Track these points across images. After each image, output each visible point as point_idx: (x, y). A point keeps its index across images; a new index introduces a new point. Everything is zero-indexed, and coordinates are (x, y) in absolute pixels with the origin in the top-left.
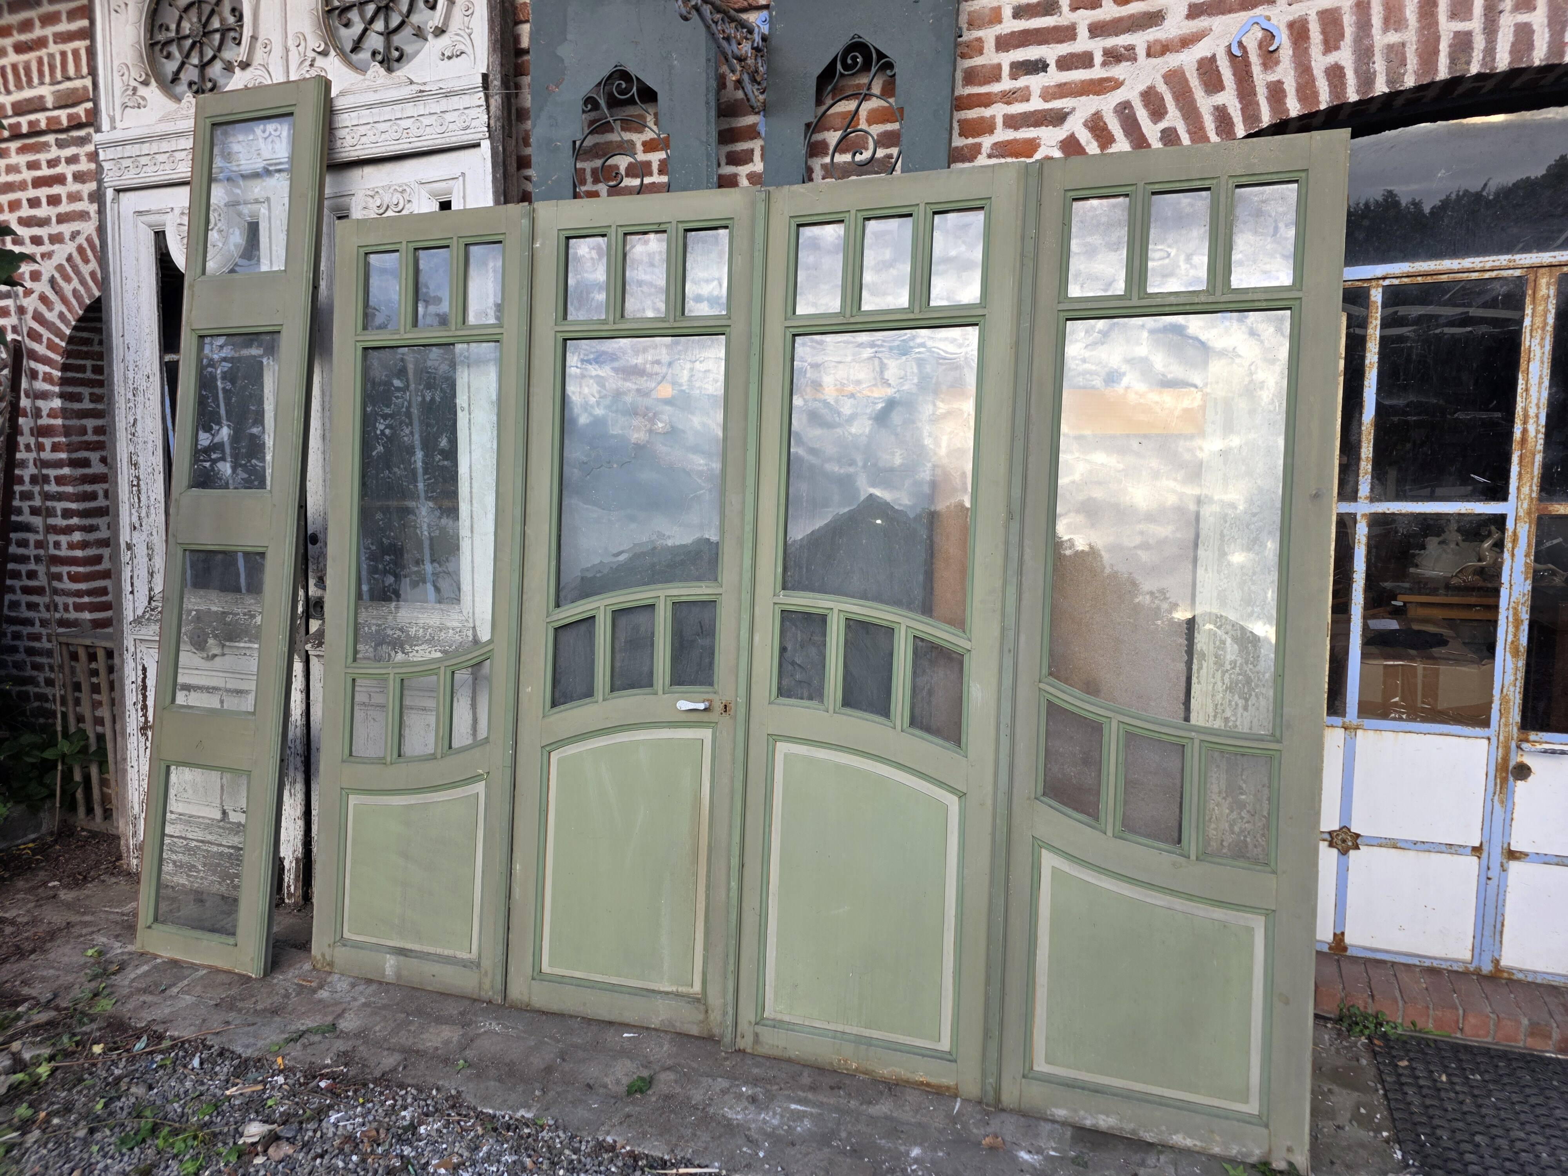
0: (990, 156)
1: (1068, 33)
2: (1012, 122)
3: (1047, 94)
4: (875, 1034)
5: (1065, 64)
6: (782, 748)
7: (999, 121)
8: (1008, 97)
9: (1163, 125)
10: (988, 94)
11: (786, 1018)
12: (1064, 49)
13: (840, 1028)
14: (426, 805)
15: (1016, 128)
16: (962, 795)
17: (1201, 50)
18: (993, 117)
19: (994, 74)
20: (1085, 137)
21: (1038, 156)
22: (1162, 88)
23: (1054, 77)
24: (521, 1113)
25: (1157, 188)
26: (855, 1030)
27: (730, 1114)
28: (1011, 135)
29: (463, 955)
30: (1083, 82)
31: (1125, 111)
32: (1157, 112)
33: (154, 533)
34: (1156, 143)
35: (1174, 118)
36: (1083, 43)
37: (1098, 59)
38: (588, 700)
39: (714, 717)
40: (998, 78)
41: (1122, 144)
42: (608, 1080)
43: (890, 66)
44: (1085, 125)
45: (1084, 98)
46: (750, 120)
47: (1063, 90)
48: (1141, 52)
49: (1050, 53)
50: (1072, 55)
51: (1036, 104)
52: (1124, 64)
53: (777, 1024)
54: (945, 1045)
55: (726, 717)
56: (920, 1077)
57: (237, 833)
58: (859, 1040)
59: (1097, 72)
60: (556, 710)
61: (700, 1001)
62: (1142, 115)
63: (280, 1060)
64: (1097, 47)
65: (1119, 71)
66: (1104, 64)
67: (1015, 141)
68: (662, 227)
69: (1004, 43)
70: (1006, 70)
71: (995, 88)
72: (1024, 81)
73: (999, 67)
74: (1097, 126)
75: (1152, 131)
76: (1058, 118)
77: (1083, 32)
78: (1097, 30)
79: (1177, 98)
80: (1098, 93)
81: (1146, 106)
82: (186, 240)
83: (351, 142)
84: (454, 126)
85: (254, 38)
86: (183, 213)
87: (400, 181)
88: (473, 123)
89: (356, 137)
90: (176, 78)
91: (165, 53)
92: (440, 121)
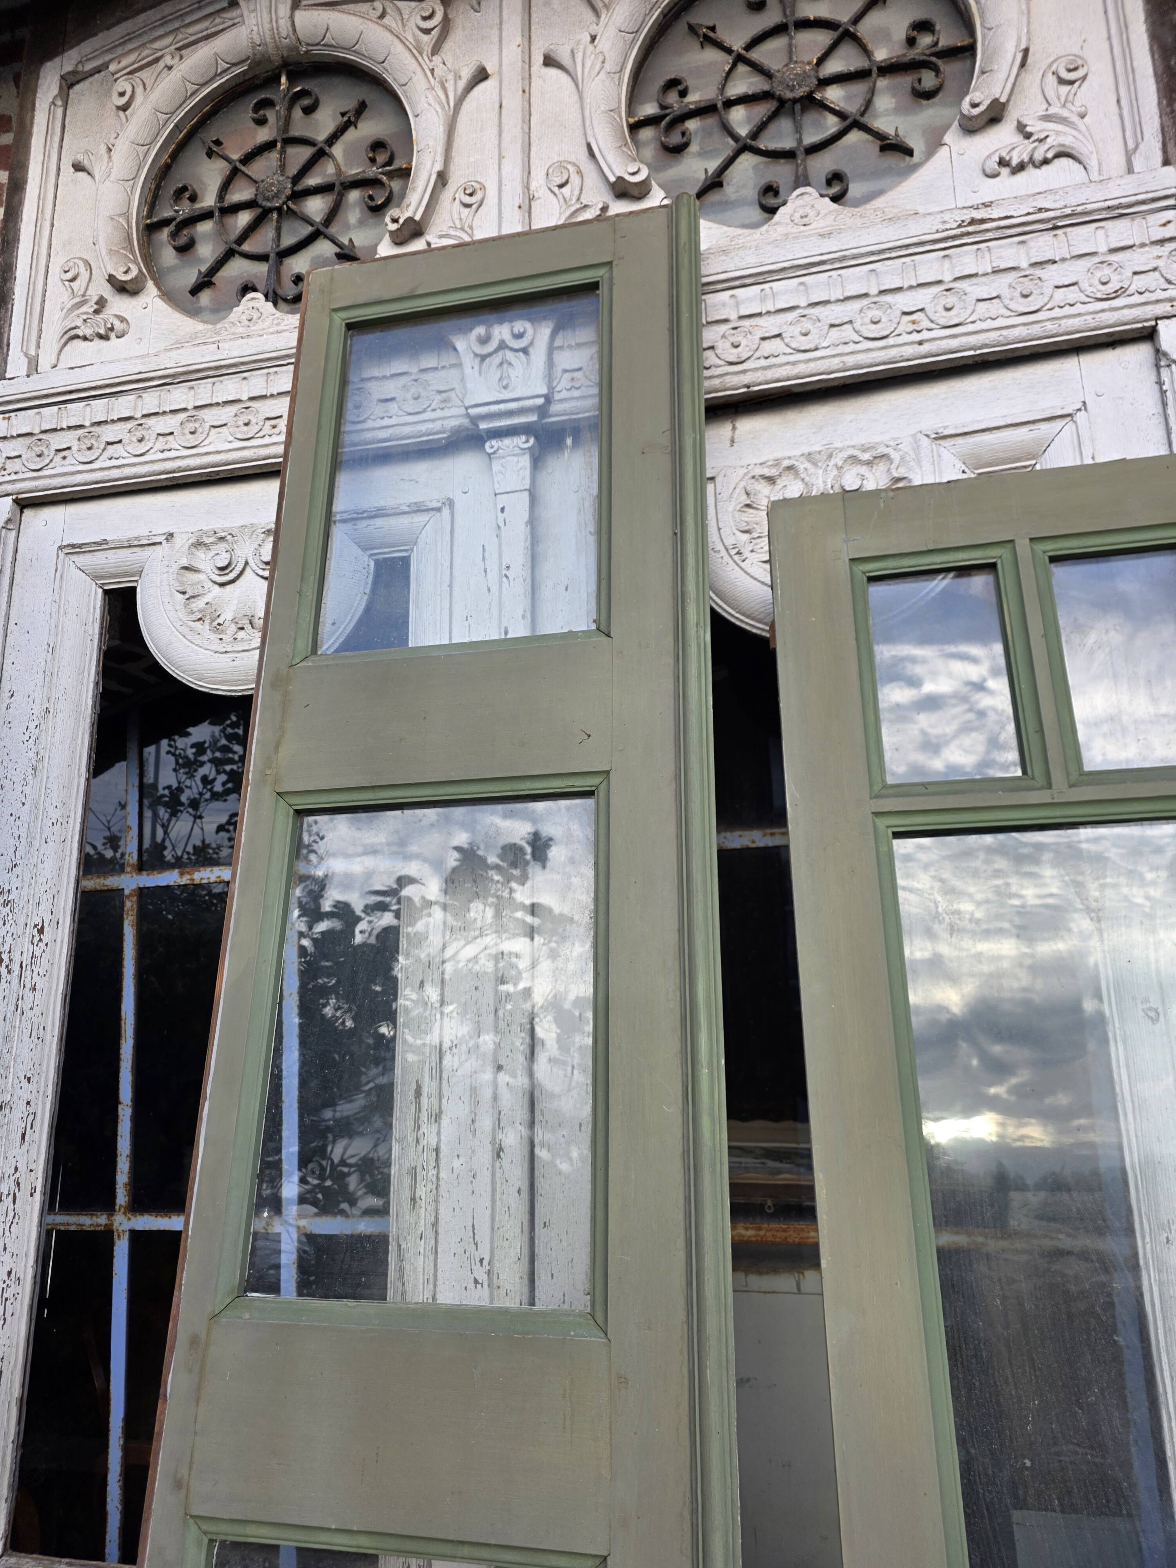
82: (200, 603)
83: (732, 355)
84: (1072, 295)
85: (442, 178)
86: (199, 544)
87: (862, 439)
88: (1139, 283)
89: (748, 344)
90: (205, 283)
91: (182, 240)
92: (1027, 286)
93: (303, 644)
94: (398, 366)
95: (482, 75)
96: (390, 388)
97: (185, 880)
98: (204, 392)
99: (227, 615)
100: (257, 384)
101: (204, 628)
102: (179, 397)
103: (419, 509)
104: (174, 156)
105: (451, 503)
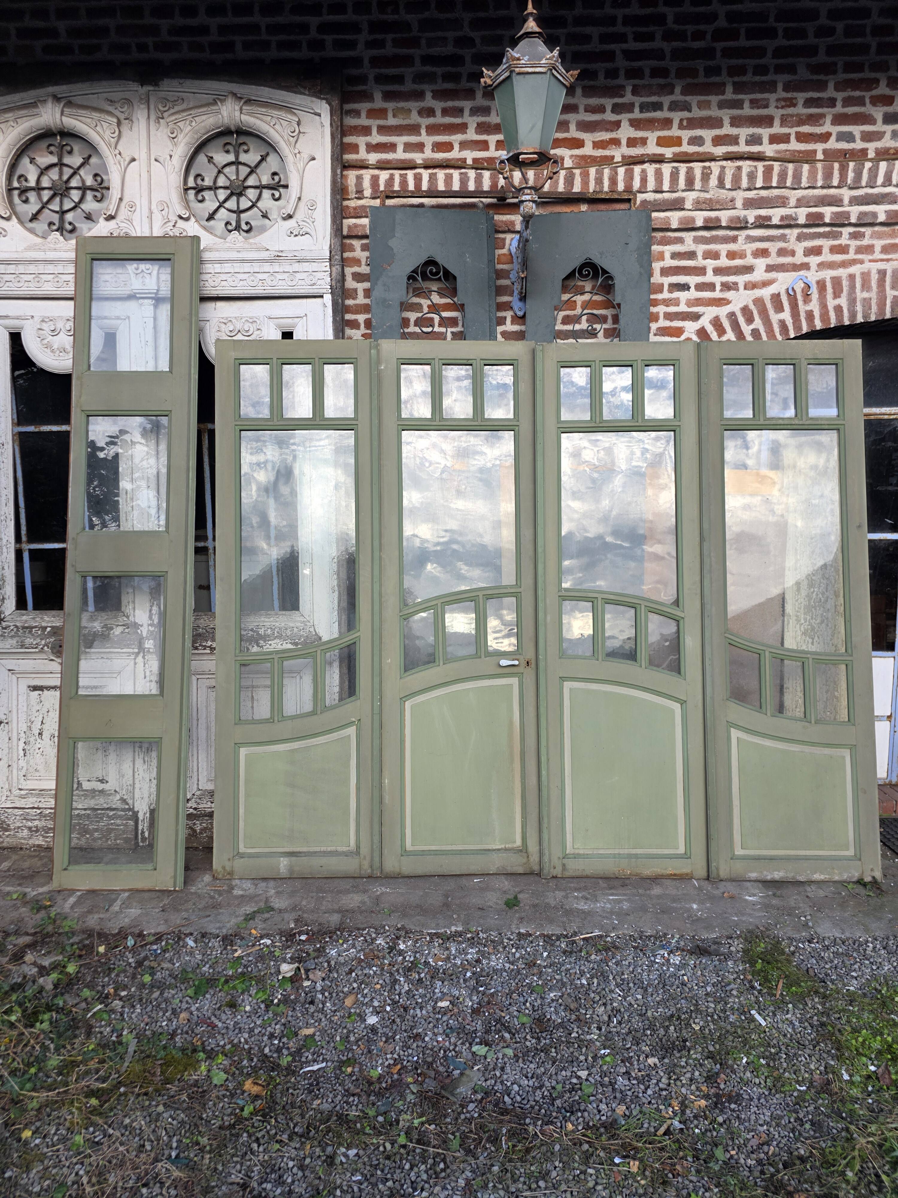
0: (655, 335)
1: (701, 271)
2: (669, 316)
3: (689, 303)
4: (639, 851)
5: (700, 287)
6: (567, 685)
7: (661, 316)
8: (667, 302)
9: (752, 327)
10: (656, 300)
11: (581, 852)
12: (699, 279)
13: (616, 851)
14: (307, 748)
15: (671, 321)
16: (683, 703)
17: (772, 289)
18: (658, 313)
19: (660, 289)
20: (710, 329)
21: (683, 338)
22: (752, 307)
23: (693, 294)
24: (453, 929)
25: (768, 361)
26: (626, 851)
27: (580, 907)
28: (668, 324)
29: (345, 849)
30: (710, 299)
31: (732, 316)
32: (750, 320)
33: (6, 568)
34: (749, 338)
35: (758, 323)
36: (710, 277)
37: (718, 287)
38: (431, 665)
39: (521, 669)
40: (661, 291)
41: (730, 335)
42: (490, 903)
43: (611, 278)
44: (710, 322)
45: (710, 308)
46: (505, 299)
47: (699, 302)
48: (741, 286)
49: (692, 280)
50: (704, 284)
51: (683, 308)
52: (732, 292)
53: (576, 856)
54: (682, 850)
55: (529, 669)
56: (670, 871)
57: (93, 797)
58: (630, 856)
59: (717, 294)
60: (408, 673)
61: (524, 850)
62: (741, 320)
63: (253, 931)
64: (718, 280)
65: (729, 295)
66: (721, 290)
67: (670, 327)
68: (470, 362)
69: (666, 272)
70: (666, 287)
71: (660, 296)
72: (676, 294)
73: (662, 285)
74: (716, 323)
75: (747, 330)
76: (696, 317)
77: (710, 272)
78: (718, 271)
79: (760, 313)
80: (717, 306)
81: (744, 316)
82: (45, 342)
83: (213, 284)
84: (303, 283)
85: (121, 199)
86: (43, 321)
87: (250, 315)
88: (319, 282)
89: (218, 281)
90: (34, 217)
91: (24, 198)
92: (292, 277)
93: (85, 367)
94: (109, 271)
95: (133, 160)
96: (107, 277)
97: (37, 430)
98: (41, 268)
99: (55, 347)
100: (60, 269)
101: (48, 351)
102: (32, 269)
103: (118, 318)
104: (16, 160)
105: (129, 317)
